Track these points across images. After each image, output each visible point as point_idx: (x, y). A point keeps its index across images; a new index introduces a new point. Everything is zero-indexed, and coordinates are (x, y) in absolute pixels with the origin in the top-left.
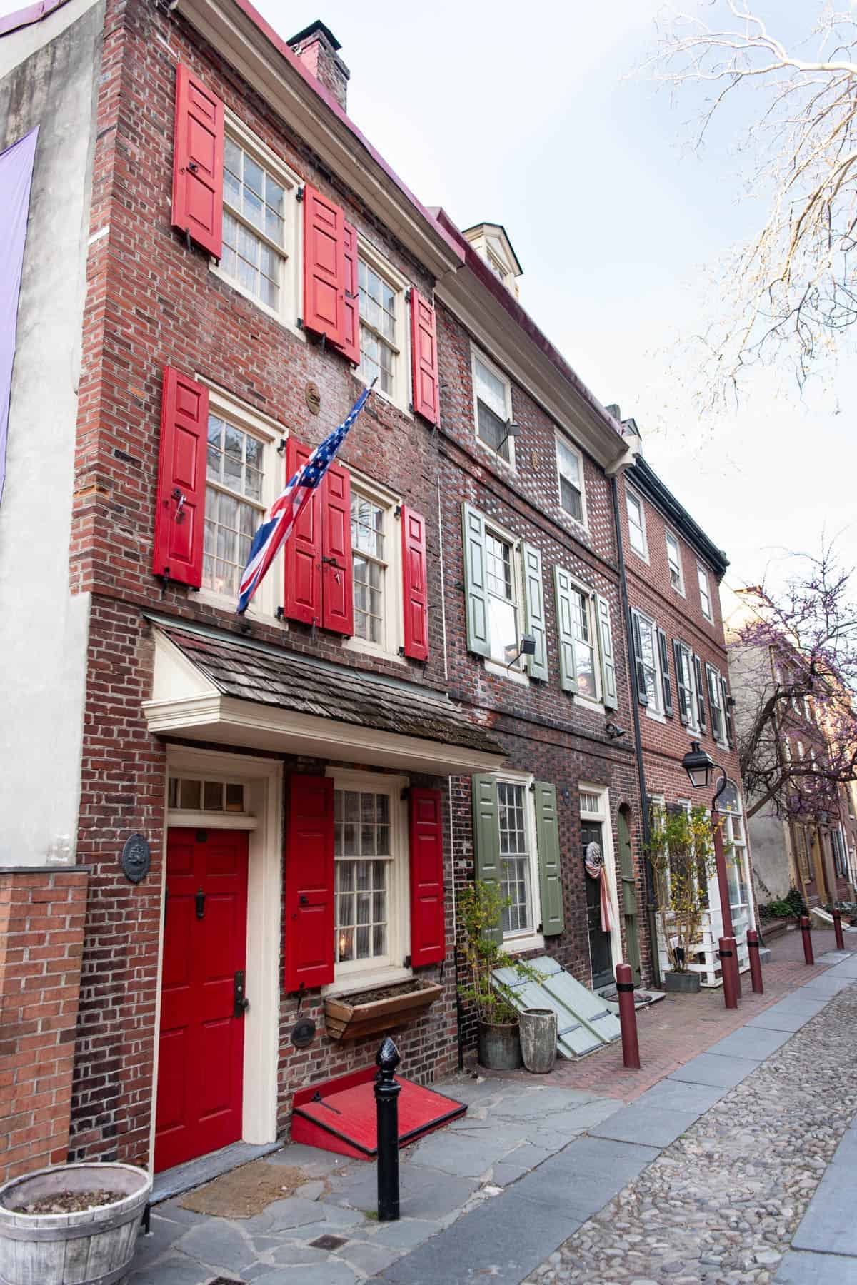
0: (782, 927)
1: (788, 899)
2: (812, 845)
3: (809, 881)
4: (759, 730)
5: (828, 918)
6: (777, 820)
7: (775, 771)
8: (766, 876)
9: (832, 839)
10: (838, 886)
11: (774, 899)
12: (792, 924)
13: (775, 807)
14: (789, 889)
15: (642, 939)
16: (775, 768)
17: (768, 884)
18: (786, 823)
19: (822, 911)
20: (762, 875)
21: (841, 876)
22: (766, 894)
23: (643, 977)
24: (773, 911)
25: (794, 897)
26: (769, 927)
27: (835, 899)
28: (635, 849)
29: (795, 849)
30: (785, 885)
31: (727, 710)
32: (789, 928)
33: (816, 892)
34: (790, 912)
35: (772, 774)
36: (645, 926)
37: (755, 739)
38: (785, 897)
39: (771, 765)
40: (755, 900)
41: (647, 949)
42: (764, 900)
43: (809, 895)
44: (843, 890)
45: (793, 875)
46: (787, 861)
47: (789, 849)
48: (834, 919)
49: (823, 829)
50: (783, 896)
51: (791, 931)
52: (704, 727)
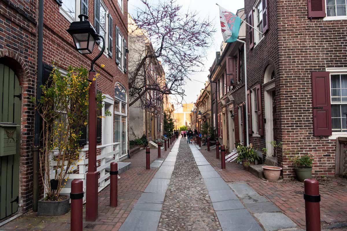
0: (139, 149)
1: (142, 138)
2: (152, 120)
3: (149, 132)
4: (138, 70)
5: (156, 145)
6: (141, 109)
7: (142, 88)
8: (135, 130)
9: (157, 119)
10: (158, 134)
11: (137, 138)
12: (142, 147)
13: (141, 103)
14: (142, 135)
15: (23, 174)
16: (143, 87)
17: (136, 133)
18: (144, 110)
19: (152, 142)
20: (134, 130)
21: (158, 131)
22: (134, 136)
23: (20, 205)
24: (136, 142)
25: (144, 137)
26: (134, 149)
27: (156, 138)
28: (25, 101)
29: (146, 120)
30: (141, 133)
31: (125, 55)
32: (141, 148)
33: (151, 136)
34: (142, 143)
35: (142, 90)
36: (27, 163)
37: (136, 74)
38: (141, 137)
39: (141, 86)
40: (128, 139)
41: (27, 182)
42: (133, 138)
43: (149, 137)
44: (159, 135)
45: (144, 130)
46: (143, 125)
47: (144, 121)
48: (158, 146)
49: (155, 115)
50: (140, 137)
51: (141, 150)
52: (111, 54)
